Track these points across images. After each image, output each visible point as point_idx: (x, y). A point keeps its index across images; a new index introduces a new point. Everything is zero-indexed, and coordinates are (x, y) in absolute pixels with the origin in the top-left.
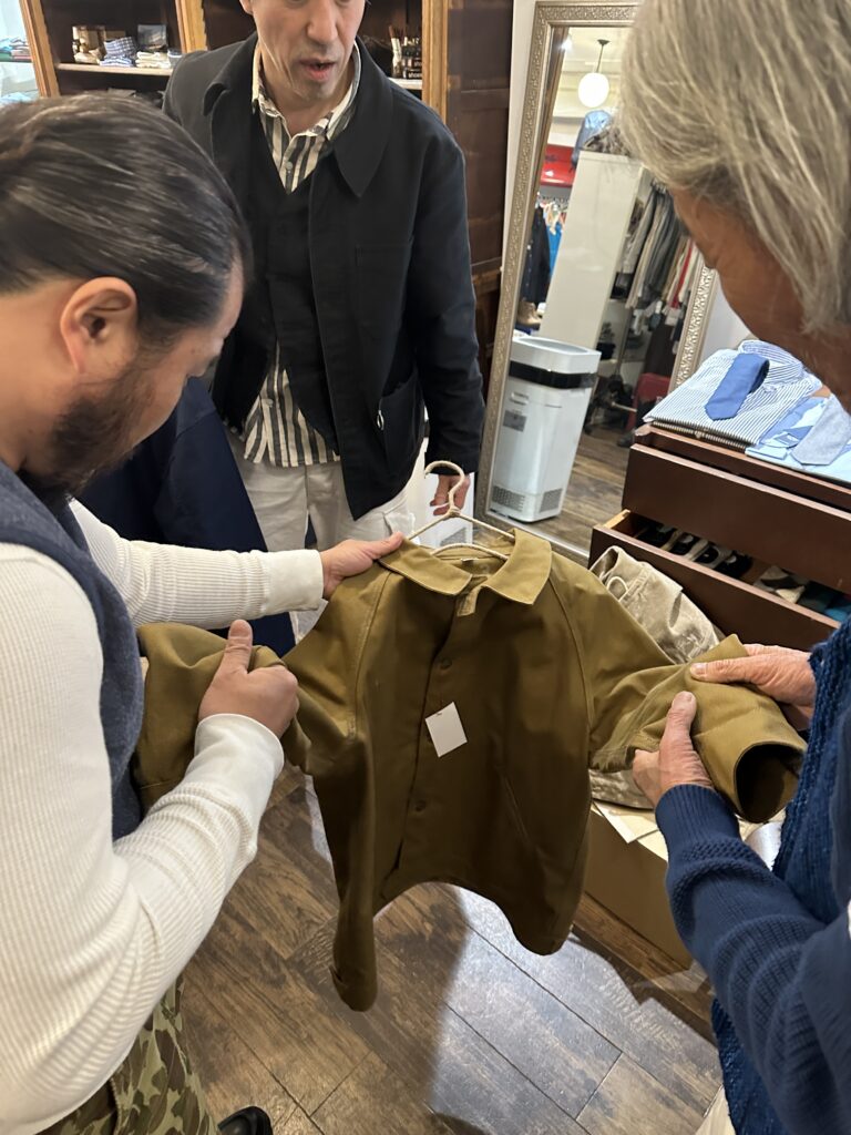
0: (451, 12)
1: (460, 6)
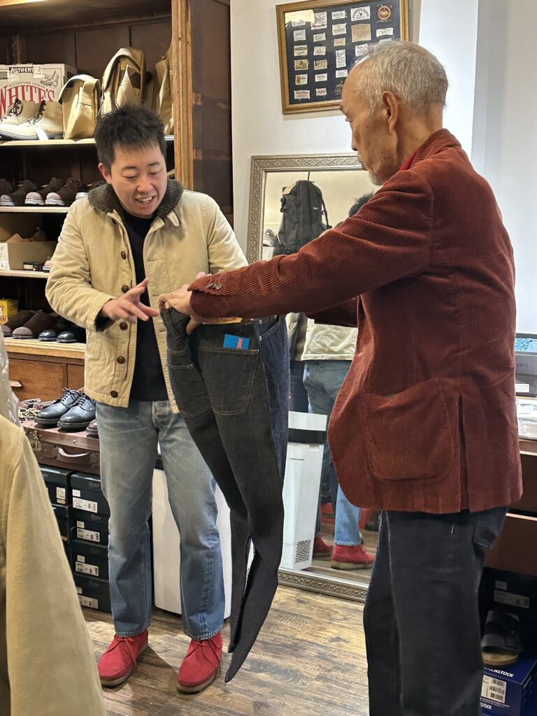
0: (195, 162)
1: (201, 157)
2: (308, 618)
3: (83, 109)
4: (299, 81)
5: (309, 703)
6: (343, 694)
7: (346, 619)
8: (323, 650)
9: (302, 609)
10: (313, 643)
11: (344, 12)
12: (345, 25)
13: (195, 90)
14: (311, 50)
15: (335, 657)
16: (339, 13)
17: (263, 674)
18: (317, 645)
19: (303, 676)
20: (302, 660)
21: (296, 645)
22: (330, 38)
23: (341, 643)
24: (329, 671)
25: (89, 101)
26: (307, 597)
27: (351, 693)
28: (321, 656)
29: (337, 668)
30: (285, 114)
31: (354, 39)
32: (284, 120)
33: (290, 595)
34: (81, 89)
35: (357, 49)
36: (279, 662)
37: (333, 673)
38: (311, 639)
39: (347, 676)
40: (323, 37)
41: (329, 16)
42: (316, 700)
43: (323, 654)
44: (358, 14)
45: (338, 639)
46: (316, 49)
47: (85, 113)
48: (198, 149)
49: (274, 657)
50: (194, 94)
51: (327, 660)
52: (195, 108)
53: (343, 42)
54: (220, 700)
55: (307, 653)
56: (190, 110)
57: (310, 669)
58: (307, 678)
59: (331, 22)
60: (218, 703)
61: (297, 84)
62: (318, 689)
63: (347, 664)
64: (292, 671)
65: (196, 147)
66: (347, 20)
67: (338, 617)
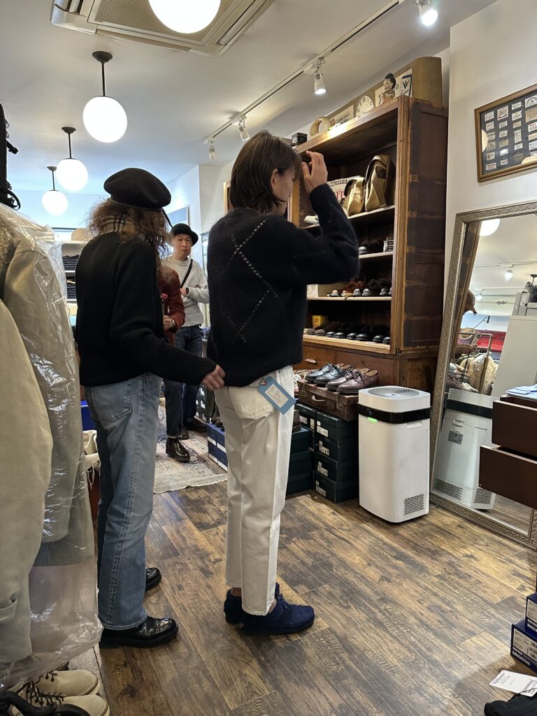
0: (410, 219)
1: (415, 216)
2: (458, 537)
3: (354, 197)
4: (489, 157)
5: (419, 589)
6: (448, 591)
7: (487, 546)
8: (453, 560)
9: (459, 531)
10: (450, 554)
11: (520, 103)
12: (521, 111)
13: (411, 172)
14: (497, 135)
15: (461, 567)
16: (516, 104)
17: (400, 562)
18: (452, 555)
19: (427, 572)
20: (435, 562)
21: (437, 551)
22: (511, 122)
23: (473, 560)
24: (450, 574)
25: (359, 192)
26: (467, 525)
27: (455, 593)
28: (450, 564)
29: (458, 574)
30: (480, 182)
31: (527, 120)
32: (480, 186)
33: (455, 521)
34: (355, 185)
35: (529, 127)
36: (418, 559)
37: (452, 576)
38: (450, 551)
39: (461, 581)
40: (506, 124)
41: (510, 108)
42: (426, 589)
43: (453, 562)
44: (530, 101)
45: (472, 556)
46: (501, 133)
47: (356, 199)
48: (413, 210)
49: (416, 554)
50: (411, 175)
51: (453, 567)
52: (412, 184)
53: (519, 124)
54: (362, 568)
55: (441, 558)
56: (408, 185)
57: (435, 568)
58: (430, 573)
59: (511, 112)
60: (359, 569)
61: (488, 159)
62: (432, 583)
63: (467, 574)
64: (422, 566)
65: (411, 209)
66: (523, 109)
67: (482, 543)
